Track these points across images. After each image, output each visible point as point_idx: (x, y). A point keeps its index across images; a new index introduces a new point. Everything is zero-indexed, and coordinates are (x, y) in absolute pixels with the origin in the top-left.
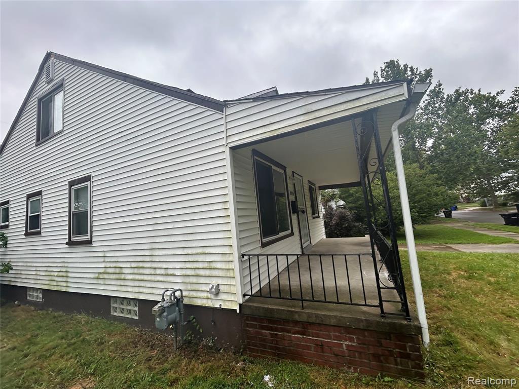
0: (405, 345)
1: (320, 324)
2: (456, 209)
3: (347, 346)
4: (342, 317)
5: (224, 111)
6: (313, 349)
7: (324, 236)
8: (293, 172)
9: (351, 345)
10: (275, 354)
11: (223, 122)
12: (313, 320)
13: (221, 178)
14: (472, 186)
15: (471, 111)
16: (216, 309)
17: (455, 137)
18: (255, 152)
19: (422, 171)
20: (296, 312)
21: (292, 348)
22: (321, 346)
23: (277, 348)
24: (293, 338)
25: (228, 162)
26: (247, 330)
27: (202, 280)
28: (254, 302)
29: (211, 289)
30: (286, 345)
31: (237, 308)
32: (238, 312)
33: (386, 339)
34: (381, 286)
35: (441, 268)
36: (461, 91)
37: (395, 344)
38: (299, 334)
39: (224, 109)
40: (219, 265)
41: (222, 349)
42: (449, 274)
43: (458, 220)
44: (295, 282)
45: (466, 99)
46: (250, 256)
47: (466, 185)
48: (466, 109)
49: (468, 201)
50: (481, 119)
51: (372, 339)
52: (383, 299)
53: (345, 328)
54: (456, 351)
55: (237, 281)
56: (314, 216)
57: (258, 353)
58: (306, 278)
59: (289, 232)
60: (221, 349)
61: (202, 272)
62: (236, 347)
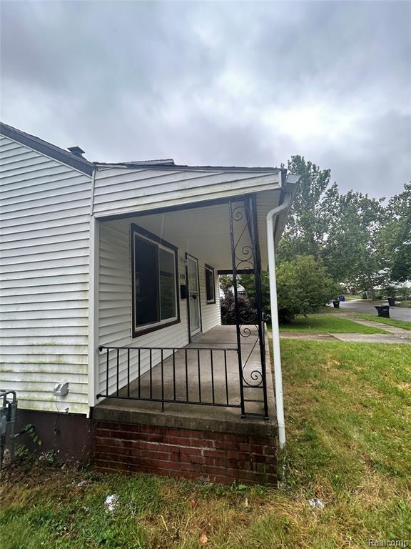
0: (261, 447)
1: (179, 429)
2: (343, 300)
3: (205, 451)
4: (202, 419)
5: (93, 174)
6: (169, 459)
7: (219, 323)
8: (186, 253)
9: (210, 451)
10: (127, 466)
11: (90, 187)
12: (172, 424)
13: (82, 253)
14: (357, 280)
15: (359, 212)
16: (62, 414)
17: (346, 234)
18: (134, 227)
19: (316, 263)
20: (154, 415)
21: (146, 458)
22: (178, 454)
23: (130, 460)
24: (148, 447)
25: (91, 236)
26: (96, 440)
27: (48, 378)
28: (108, 404)
29: (57, 390)
30: (141, 455)
31: (87, 412)
32: (88, 417)
33: (244, 442)
34: (244, 384)
35: (320, 357)
36: (352, 194)
37: (253, 447)
38: (155, 441)
39: (93, 172)
40: (70, 360)
41: (65, 465)
42: (325, 363)
43: (343, 311)
44: (168, 377)
45: (356, 202)
46: (110, 350)
47: (352, 280)
48: (356, 211)
49: (354, 293)
50: (366, 222)
51: (231, 443)
52: (245, 398)
53: (205, 433)
54: (313, 447)
55: (90, 380)
56: (208, 301)
57: (107, 467)
58: (181, 372)
59: (175, 319)
60: (63, 464)
61: (48, 368)
62: (81, 461)
